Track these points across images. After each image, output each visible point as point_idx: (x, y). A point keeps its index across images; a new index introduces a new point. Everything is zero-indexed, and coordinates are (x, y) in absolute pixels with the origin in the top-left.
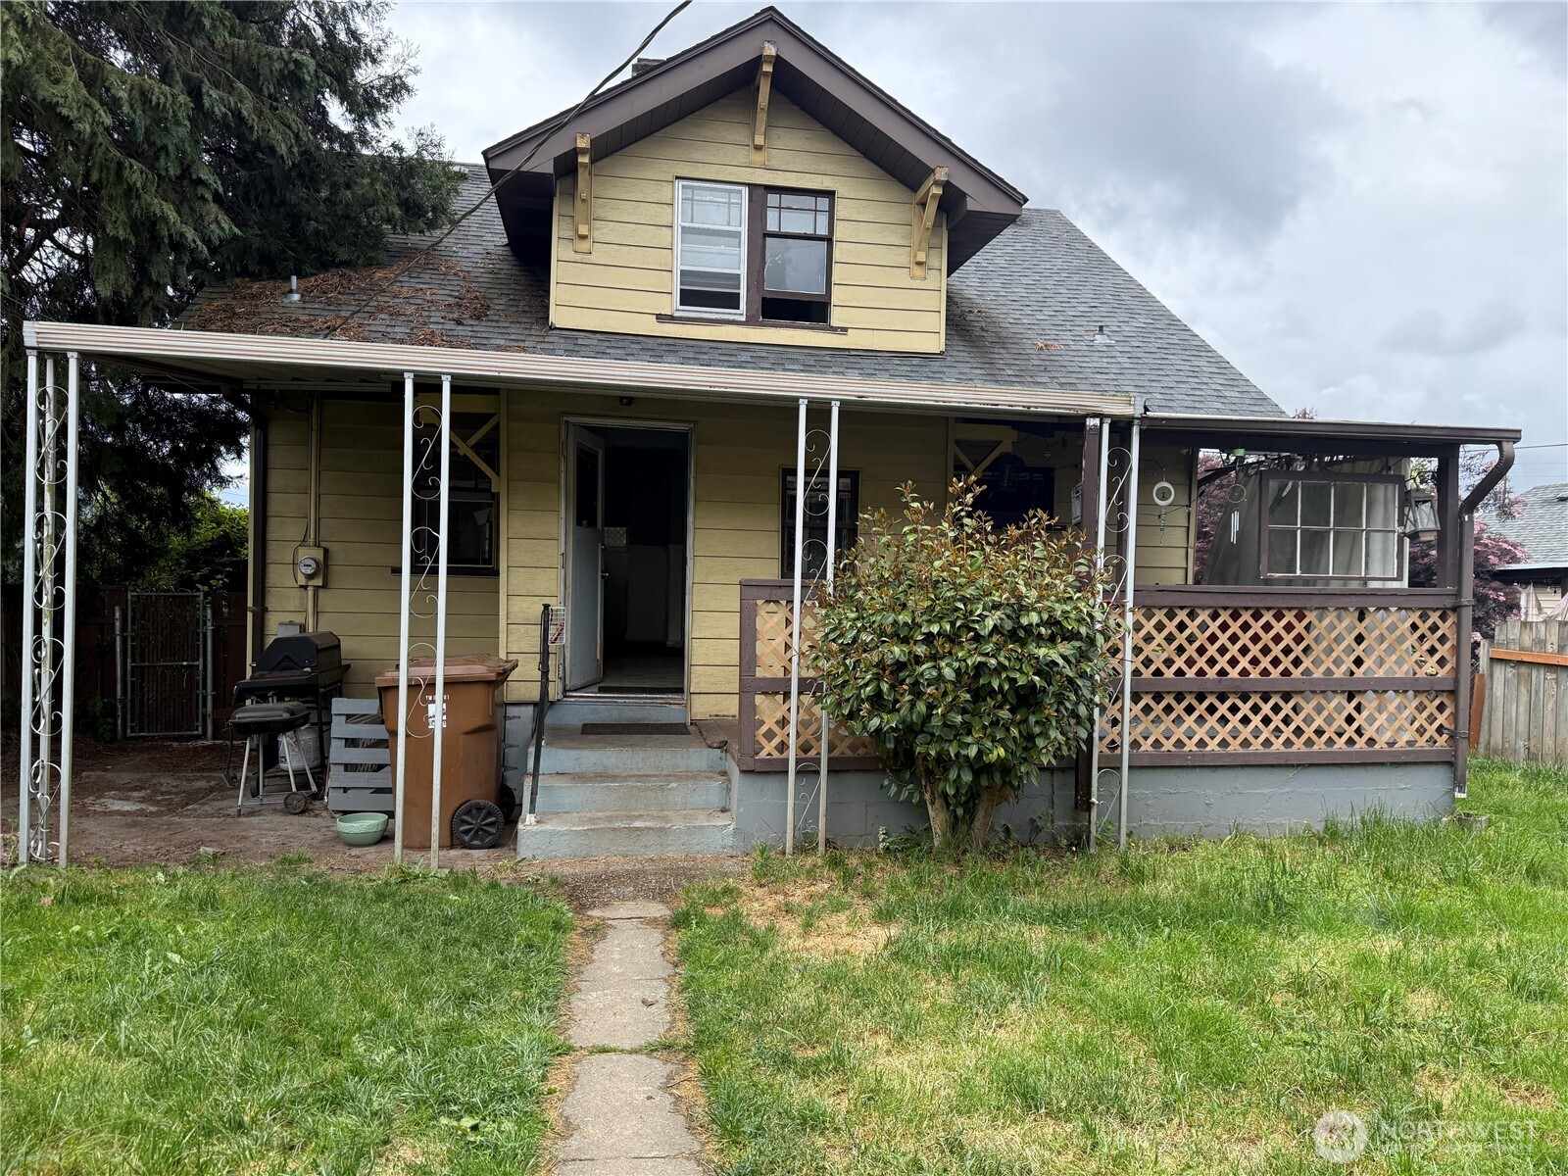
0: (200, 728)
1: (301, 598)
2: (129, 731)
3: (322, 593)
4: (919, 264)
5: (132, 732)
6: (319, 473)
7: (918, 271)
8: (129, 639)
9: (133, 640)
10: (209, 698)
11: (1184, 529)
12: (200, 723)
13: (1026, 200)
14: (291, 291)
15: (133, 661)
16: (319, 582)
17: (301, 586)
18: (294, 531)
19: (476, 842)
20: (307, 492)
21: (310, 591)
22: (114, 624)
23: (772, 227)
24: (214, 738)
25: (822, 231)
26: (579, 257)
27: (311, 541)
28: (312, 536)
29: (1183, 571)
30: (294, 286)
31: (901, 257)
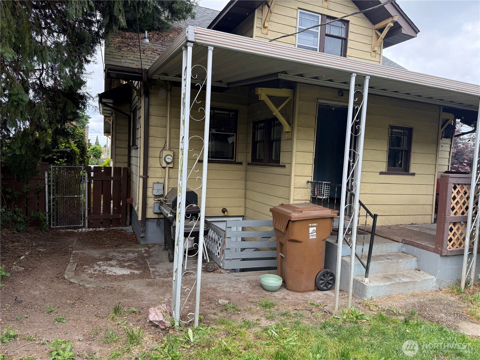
0: (83, 224)
1: (162, 172)
2: (52, 225)
3: (171, 170)
4: (374, 51)
5: (53, 226)
6: (171, 118)
7: (373, 54)
8: (52, 186)
9: (53, 186)
10: (87, 211)
11: (449, 152)
12: (83, 221)
13: (419, 31)
14: (145, 38)
15: (53, 195)
16: (171, 166)
17: (163, 167)
18: (160, 144)
19: (325, 288)
20: (165, 127)
21: (167, 169)
22: (44, 179)
23: (327, 32)
24: (89, 227)
25: (343, 36)
26: (263, 36)
27: (167, 148)
28: (168, 146)
29: (447, 166)
30: (146, 36)
31: (368, 48)
